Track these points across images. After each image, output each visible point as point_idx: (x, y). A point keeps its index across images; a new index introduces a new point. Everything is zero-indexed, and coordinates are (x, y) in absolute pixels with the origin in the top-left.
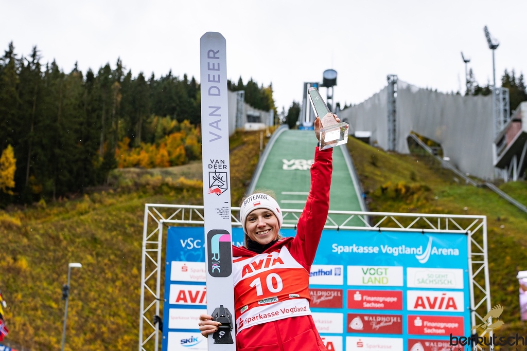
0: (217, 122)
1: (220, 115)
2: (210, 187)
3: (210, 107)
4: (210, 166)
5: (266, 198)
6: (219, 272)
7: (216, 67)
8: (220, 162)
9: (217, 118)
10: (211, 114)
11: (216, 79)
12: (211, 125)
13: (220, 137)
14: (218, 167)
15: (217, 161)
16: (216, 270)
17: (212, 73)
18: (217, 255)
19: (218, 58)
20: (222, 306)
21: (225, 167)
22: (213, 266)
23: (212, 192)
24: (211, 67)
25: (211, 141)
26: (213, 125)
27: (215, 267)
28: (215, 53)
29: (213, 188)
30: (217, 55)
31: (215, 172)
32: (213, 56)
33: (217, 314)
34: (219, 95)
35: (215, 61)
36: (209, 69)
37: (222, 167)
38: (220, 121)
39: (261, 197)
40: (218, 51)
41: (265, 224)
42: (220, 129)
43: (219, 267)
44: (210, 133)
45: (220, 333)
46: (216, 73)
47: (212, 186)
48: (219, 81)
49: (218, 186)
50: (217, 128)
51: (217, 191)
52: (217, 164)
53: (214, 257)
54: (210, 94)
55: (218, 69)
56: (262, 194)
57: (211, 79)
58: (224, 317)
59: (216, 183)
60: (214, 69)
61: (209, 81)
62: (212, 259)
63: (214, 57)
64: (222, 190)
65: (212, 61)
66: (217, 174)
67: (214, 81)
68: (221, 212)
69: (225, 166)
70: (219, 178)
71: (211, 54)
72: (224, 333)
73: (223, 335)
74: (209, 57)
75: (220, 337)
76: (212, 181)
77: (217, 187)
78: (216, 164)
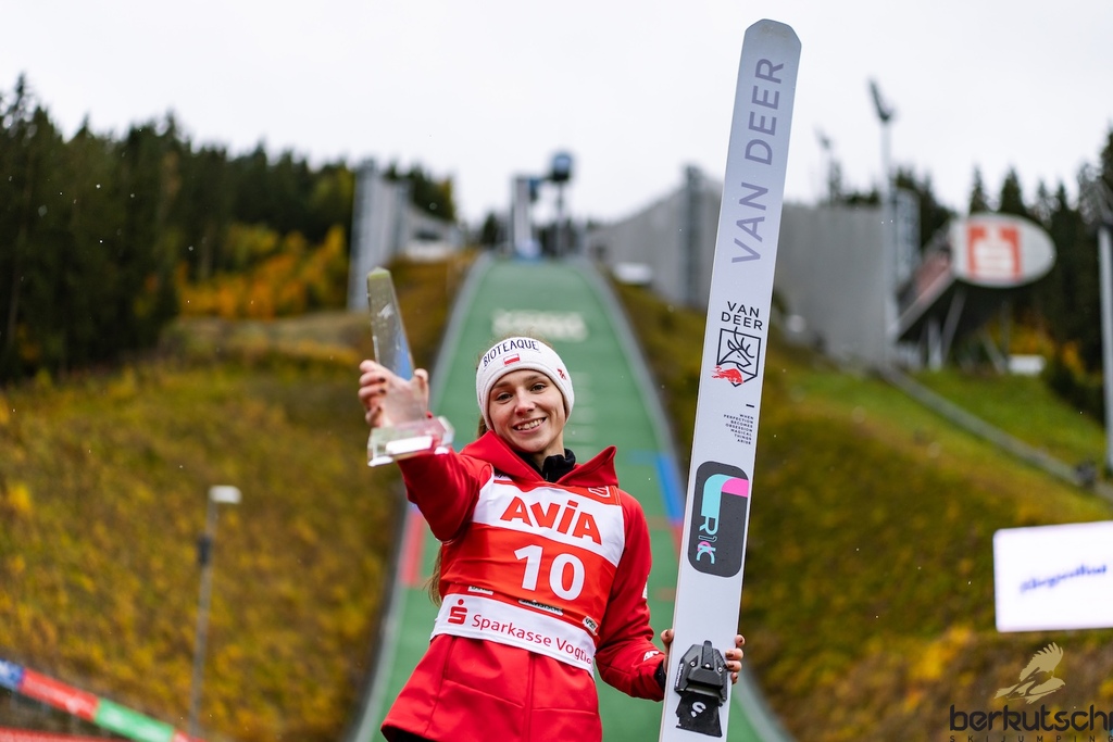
0: (755, 221)
1: (763, 208)
2: (719, 364)
3: (744, 185)
4: (726, 317)
5: (532, 346)
6: (713, 562)
7: (771, 100)
8: (748, 311)
9: (757, 213)
10: (744, 201)
11: (768, 126)
12: (740, 224)
13: (756, 256)
14: (742, 322)
15: (742, 308)
16: (705, 555)
17: (760, 111)
18: (712, 521)
19: (778, 81)
20: (708, 643)
21: (758, 325)
22: (700, 546)
23: (722, 376)
24: (760, 97)
25: (735, 260)
26: (745, 225)
27: (704, 548)
28: (773, 69)
29: (725, 367)
30: (776, 75)
31: (735, 332)
32: (767, 74)
33: (696, 660)
34: (768, 162)
35: (772, 87)
36: (755, 101)
37: (752, 324)
38: (762, 219)
39: (520, 344)
40: (780, 67)
41: (533, 406)
42: (760, 239)
43: (714, 550)
44: (737, 242)
45: (695, 706)
46: (769, 113)
47: (722, 362)
48: (772, 132)
49: (738, 364)
50: (753, 233)
51: (734, 376)
52: (741, 314)
53: (705, 526)
54: (748, 156)
55: (775, 106)
56: (523, 339)
57: (757, 123)
58: (711, 669)
59: (734, 356)
60: (764, 103)
61: (751, 127)
62: (701, 528)
63: (770, 78)
64: (744, 377)
65: (763, 85)
66: (739, 338)
67: (761, 129)
68: (734, 423)
69: (758, 323)
70: (742, 348)
71: (765, 70)
72: (704, 707)
73: (700, 711)
74: (758, 75)
75: (694, 714)
76: (725, 350)
77: (734, 366)
78: (737, 312)
